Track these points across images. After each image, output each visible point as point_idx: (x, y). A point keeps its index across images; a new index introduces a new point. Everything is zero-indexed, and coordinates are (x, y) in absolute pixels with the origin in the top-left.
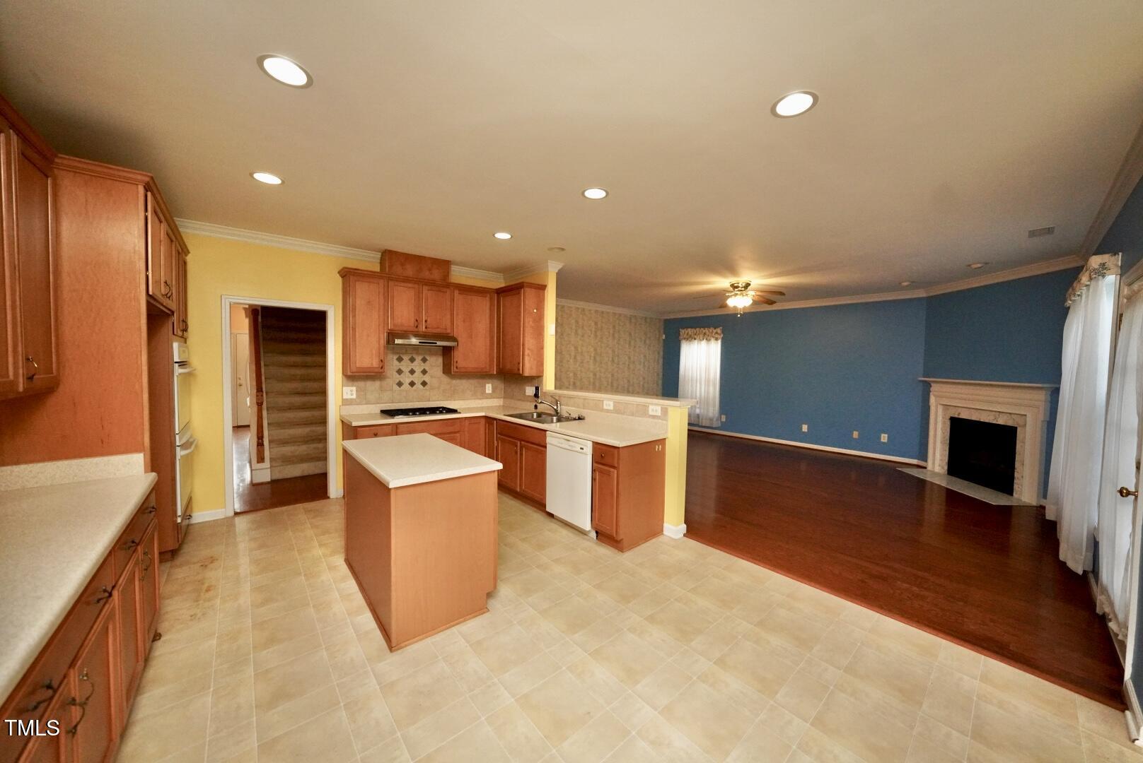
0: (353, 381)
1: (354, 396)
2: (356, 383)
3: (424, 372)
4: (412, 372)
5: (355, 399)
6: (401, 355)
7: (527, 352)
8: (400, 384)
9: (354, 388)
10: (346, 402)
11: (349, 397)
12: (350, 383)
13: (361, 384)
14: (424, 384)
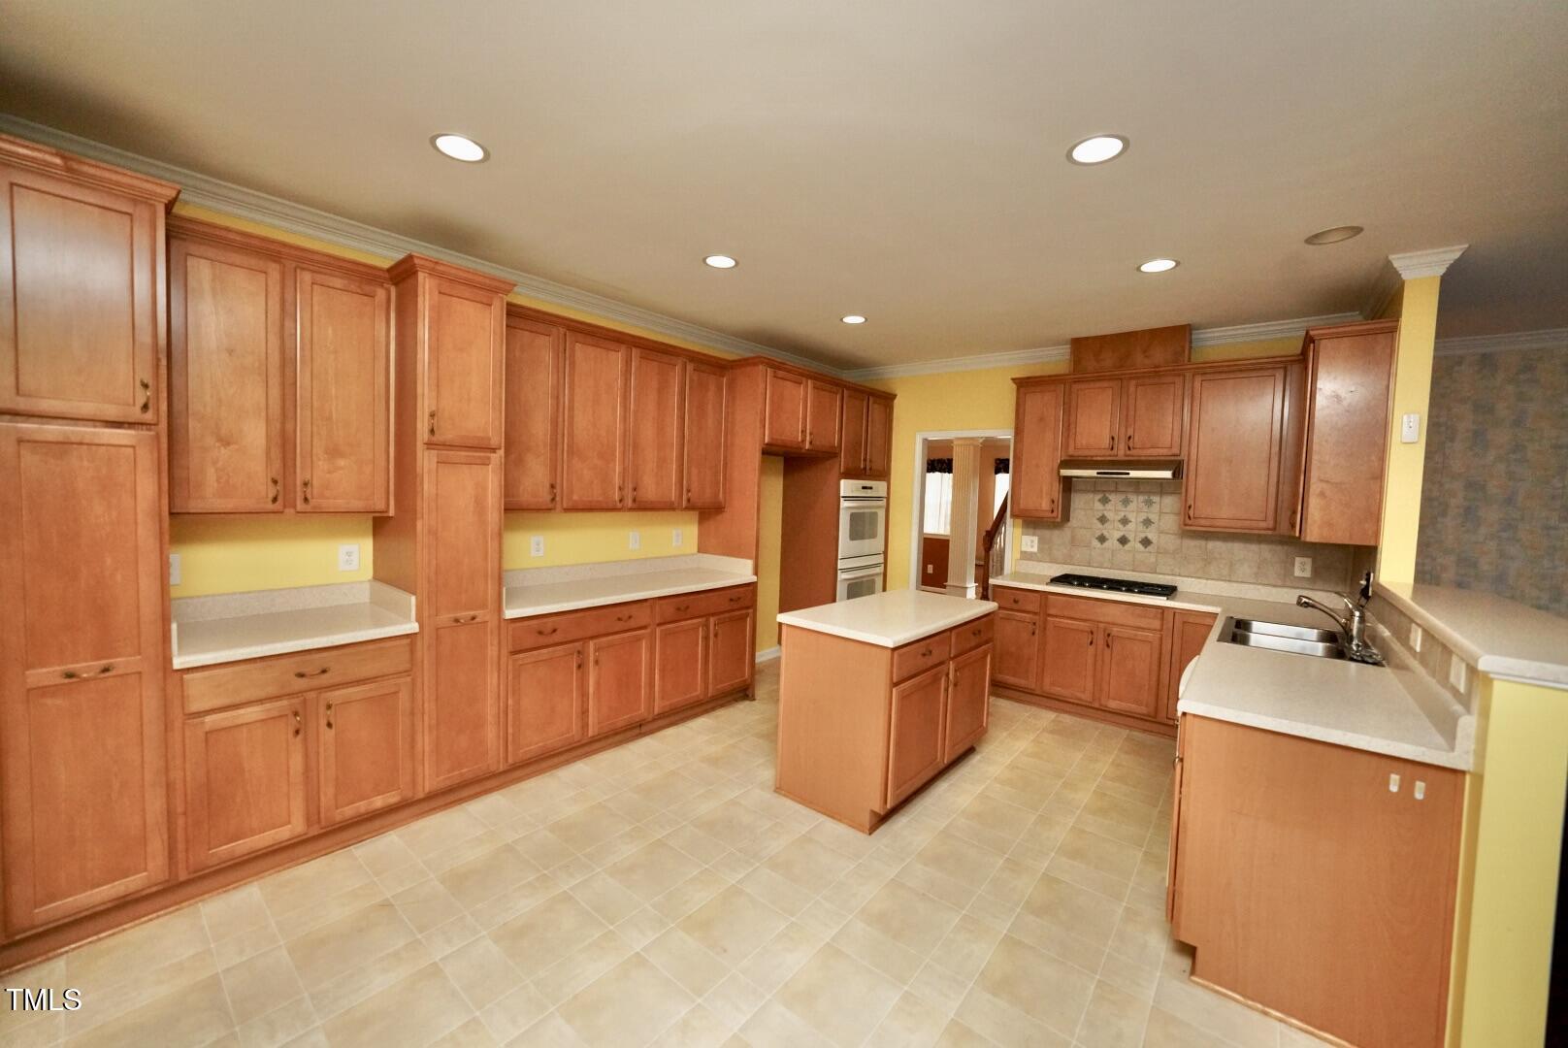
0: (1035, 528)
1: (1035, 549)
2: (1038, 532)
3: (1147, 522)
4: (1125, 521)
5: (1035, 554)
6: (1107, 495)
7: (1315, 487)
8: (1102, 539)
9: (1036, 539)
10: (1026, 556)
11: (1030, 550)
12: (1031, 531)
13: (1047, 533)
14: (1146, 542)
